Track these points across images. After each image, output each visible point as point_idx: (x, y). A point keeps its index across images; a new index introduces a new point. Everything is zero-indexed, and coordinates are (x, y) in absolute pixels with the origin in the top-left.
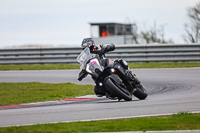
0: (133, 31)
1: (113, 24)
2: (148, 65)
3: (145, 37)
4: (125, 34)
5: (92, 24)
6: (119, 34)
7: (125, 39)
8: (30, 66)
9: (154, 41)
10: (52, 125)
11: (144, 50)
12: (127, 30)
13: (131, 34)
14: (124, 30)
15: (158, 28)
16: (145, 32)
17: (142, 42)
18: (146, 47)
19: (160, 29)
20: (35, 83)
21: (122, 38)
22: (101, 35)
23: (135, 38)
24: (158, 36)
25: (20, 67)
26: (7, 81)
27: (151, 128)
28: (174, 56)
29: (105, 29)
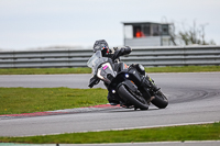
0: (171, 31)
1: (149, 24)
2: (187, 68)
3: (184, 37)
4: (161, 35)
5: (126, 24)
6: (155, 35)
7: (162, 40)
8: (57, 70)
9: (194, 42)
10: (82, 134)
11: (183, 52)
12: (164, 30)
13: (168, 34)
14: (160, 30)
15: (198, 28)
16: (184, 33)
17: (180, 44)
18: (185, 49)
19: (200, 29)
20: (62, 88)
21: (158, 39)
22: (135, 35)
23: (172, 39)
24: (198, 37)
25: (46, 70)
26: (32, 86)
27: (190, 138)
28: (215, 59)
29: (140, 29)
